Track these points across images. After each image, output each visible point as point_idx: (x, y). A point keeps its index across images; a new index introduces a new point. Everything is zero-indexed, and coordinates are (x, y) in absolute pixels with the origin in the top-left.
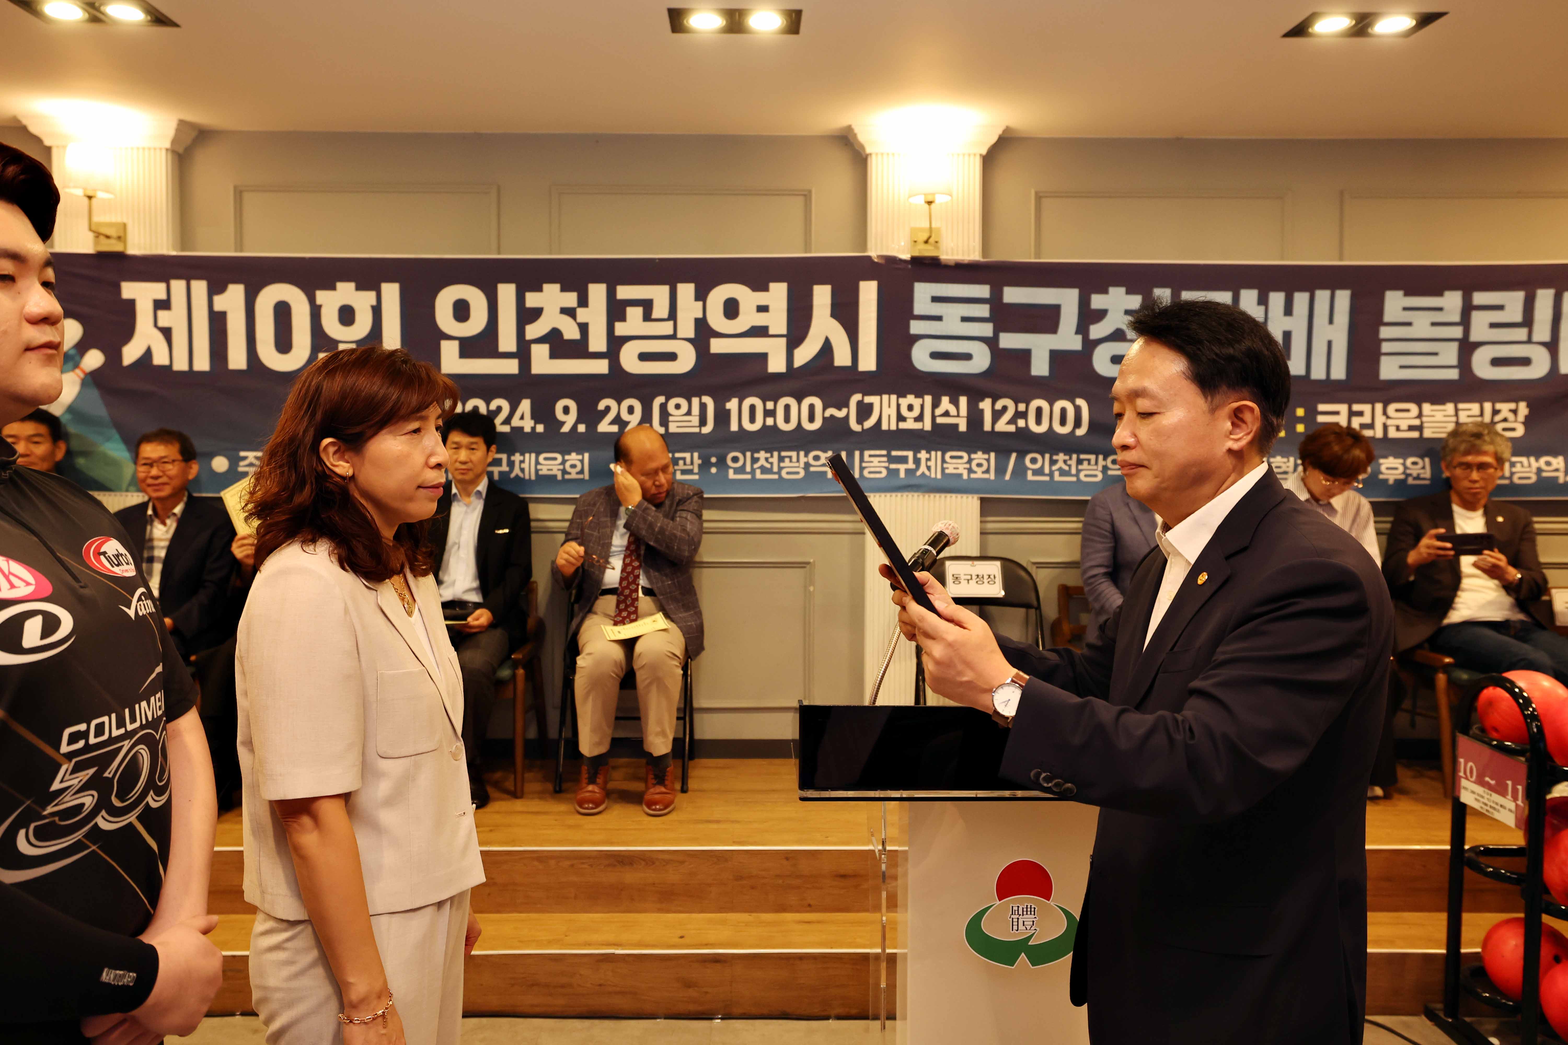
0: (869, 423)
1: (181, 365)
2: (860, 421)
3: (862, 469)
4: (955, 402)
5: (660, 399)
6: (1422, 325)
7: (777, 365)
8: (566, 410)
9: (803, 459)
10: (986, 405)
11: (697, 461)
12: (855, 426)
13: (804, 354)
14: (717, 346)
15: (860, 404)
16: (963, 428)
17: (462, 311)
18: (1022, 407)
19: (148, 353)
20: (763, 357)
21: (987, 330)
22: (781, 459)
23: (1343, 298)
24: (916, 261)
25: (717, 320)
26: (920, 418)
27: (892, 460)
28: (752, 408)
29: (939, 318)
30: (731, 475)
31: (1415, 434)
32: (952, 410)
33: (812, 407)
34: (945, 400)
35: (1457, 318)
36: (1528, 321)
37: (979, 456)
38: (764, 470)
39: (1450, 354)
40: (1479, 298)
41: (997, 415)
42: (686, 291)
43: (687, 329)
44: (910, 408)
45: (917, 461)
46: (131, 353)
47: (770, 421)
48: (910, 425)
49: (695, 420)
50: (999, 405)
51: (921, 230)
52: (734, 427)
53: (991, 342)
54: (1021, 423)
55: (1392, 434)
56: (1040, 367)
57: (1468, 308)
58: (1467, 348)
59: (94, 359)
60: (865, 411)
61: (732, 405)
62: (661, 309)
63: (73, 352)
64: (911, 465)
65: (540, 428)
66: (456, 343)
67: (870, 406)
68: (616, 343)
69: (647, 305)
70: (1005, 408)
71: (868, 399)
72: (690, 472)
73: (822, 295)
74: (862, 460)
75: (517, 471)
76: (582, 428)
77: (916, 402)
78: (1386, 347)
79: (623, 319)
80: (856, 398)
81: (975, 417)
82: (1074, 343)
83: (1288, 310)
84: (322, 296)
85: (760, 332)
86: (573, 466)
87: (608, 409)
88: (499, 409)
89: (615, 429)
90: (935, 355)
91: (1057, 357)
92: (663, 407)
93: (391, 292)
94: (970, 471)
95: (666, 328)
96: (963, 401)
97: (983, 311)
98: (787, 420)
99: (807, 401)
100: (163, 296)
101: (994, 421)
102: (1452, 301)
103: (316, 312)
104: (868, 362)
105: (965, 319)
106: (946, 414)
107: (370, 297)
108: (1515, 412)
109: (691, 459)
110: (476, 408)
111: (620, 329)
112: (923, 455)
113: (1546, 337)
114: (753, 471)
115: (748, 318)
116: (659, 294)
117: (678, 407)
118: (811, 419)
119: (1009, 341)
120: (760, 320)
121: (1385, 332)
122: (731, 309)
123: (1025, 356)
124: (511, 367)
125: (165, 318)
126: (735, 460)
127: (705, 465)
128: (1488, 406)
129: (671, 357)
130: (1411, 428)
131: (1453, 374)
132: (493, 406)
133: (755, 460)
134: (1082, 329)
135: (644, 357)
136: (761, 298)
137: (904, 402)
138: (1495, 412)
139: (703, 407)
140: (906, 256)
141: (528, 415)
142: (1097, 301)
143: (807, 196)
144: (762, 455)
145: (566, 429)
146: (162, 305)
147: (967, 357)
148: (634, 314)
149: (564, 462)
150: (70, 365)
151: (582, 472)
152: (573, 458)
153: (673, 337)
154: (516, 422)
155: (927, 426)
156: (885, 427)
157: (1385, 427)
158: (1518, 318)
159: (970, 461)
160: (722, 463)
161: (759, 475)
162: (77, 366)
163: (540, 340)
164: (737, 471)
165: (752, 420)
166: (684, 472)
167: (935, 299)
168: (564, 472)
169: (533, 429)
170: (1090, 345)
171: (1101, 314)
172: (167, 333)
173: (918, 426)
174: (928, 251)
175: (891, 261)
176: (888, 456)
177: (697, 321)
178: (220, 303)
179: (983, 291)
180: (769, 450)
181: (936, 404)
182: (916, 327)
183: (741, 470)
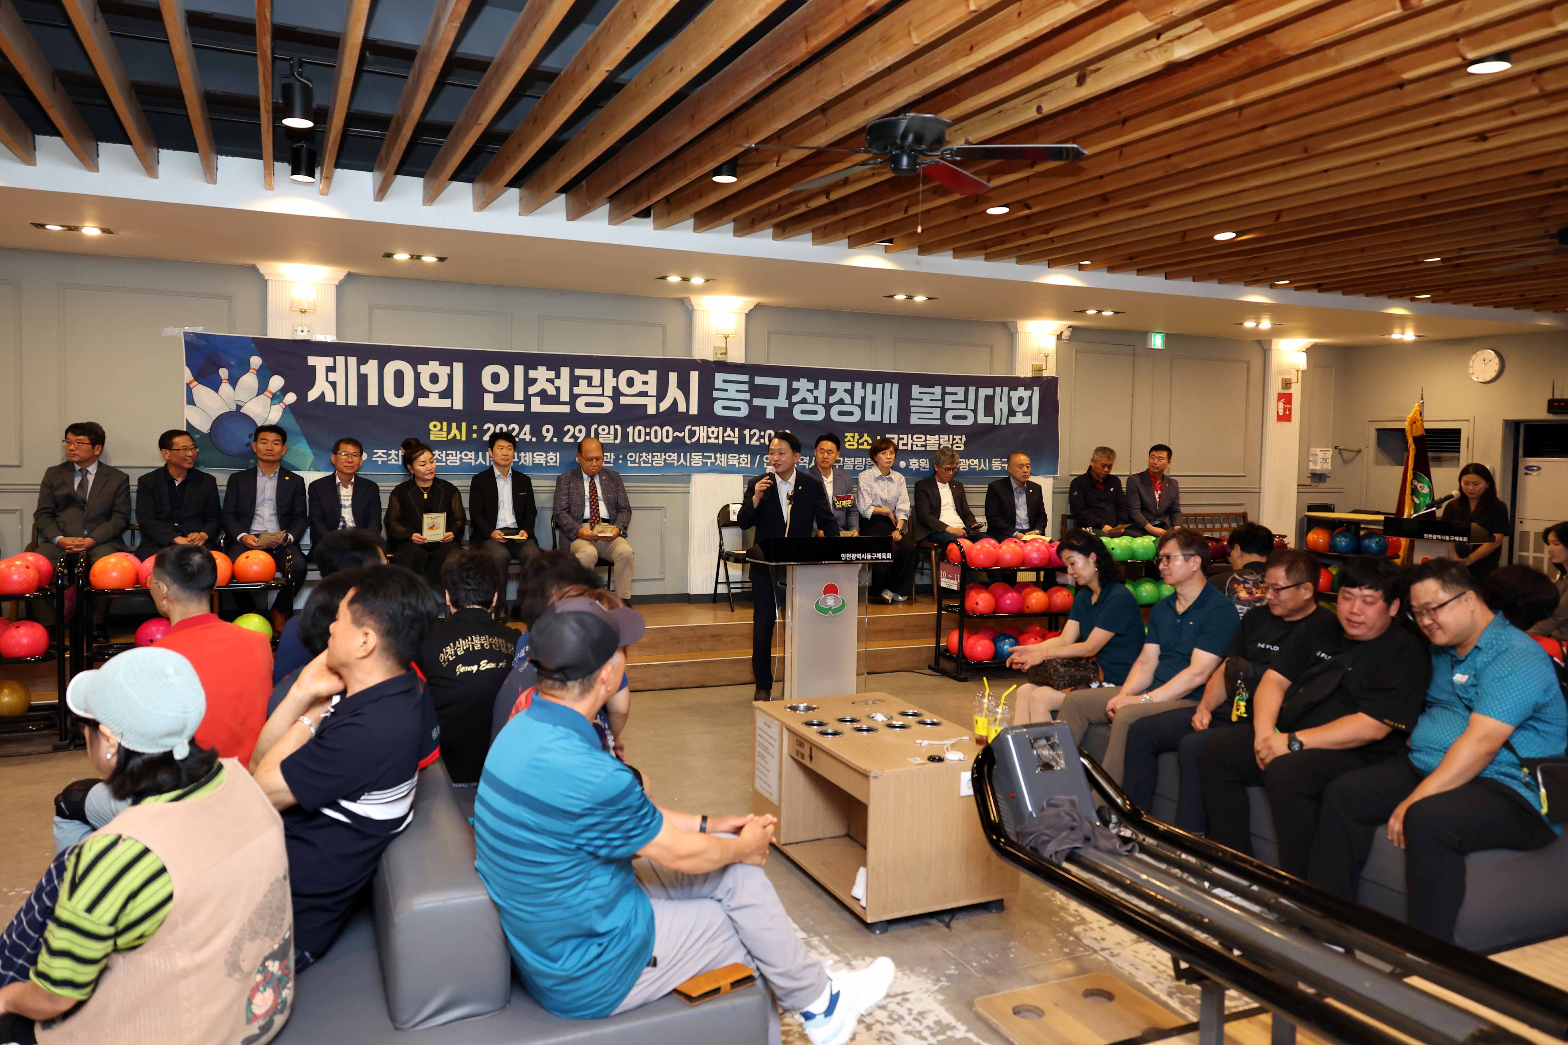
0: (694, 440)
1: (341, 402)
2: (690, 439)
3: (691, 462)
4: (733, 431)
5: (595, 426)
6: (926, 401)
7: (652, 410)
8: (548, 431)
9: (663, 457)
10: (746, 432)
11: (613, 457)
12: (688, 441)
13: (665, 405)
14: (623, 400)
15: (690, 430)
16: (736, 443)
17: (495, 378)
18: (762, 433)
19: (323, 394)
20: (646, 406)
21: (747, 396)
22: (653, 457)
23: (896, 387)
24: (715, 362)
25: (623, 388)
26: (717, 438)
27: (705, 457)
28: (640, 431)
29: (726, 390)
30: (629, 464)
31: (923, 449)
32: (732, 435)
33: (668, 431)
34: (729, 429)
35: (940, 398)
36: (966, 401)
37: (743, 456)
38: (645, 462)
39: (937, 413)
40: (948, 389)
41: (752, 437)
42: (609, 372)
43: (609, 392)
44: (713, 432)
45: (716, 458)
46: (312, 395)
47: (648, 438)
48: (713, 441)
49: (612, 437)
50: (752, 433)
51: (720, 348)
52: (631, 441)
53: (749, 402)
54: (762, 441)
55: (915, 448)
56: (770, 415)
57: (944, 393)
58: (944, 411)
59: (291, 398)
60: (692, 434)
61: (630, 429)
62: (596, 381)
63: (279, 393)
64: (713, 460)
65: (534, 439)
66: (492, 395)
67: (695, 431)
68: (574, 397)
69: (589, 379)
70: (755, 434)
71: (694, 428)
72: (609, 463)
73: (673, 377)
74: (691, 457)
75: (522, 461)
76: (555, 440)
77: (716, 430)
78: (913, 410)
79: (578, 386)
80: (688, 427)
81: (742, 437)
82: (785, 404)
83: (874, 392)
84: (420, 368)
85: (644, 394)
86: (552, 459)
87: (569, 430)
88: (514, 429)
89: (572, 440)
90: (724, 408)
91: (777, 410)
92: (596, 430)
93: (458, 367)
94: (739, 463)
95: (599, 391)
96: (737, 430)
97: (746, 387)
98: (656, 437)
99: (665, 429)
100: (332, 365)
101: (750, 440)
102: (938, 390)
103: (417, 376)
104: (694, 410)
105: (737, 391)
106: (729, 436)
107: (447, 369)
108: (961, 439)
109: (610, 456)
110: (501, 429)
111: (576, 390)
112: (718, 455)
113: (973, 408)
114: (639, 462)
115: (638, 387)
116: (595, 374)
117: (603, 430)
118: (667, 437)
119: (757, 402)
120: (644, 388)
121: (912, 403)
122: (630, 382)
123: (764, 409)
124: (520, 408)
125: (332, 377)
126: (631, 457)
127: (617, 459)
128: (951, 437)
129: (601, 405)
130: (922, 446)
131: (938, 422)
132: (510, 428)
133: (640, 457)
134: (789, 397)
135: (588, 405)
136: (644, 377)
137: (710, 430)
138: (954, 439)
139: (616, 430)
140: (712, 359)
141: (528, 433)
142: (795, 385)
143: (664, 327)
144: (644, 454)
145: (547, 440)
146: (331, 369)
147: (739, 409)
148: (583, 383)
149: (547, 457)
150: (277, 400)
151: (555, 462)
152: (551, 455)
153: (602, 395)
154: (522, 436)
155: (721, 442)
156: (701, 442)
157: (912, 445)
158: (963, 399)
159: (739, 458)
160: (625, 459)
161: (642, 464)
162: (281, 401)
163: (535, 395)
164: (632, 462)
165: (639, 437)
166: (606, 462)
167: (725, 381)
168: (547, 462)
169: (531, 440)
170: (792, 405)
171: (797, 391)
172: (333, 385)
173: (716, 441)
174: (722, 358)
175: (705, 362)
176: (703, 455)
177: (614, 387)
178: (364, 369)
179: (746, 378)
180: (648, 452)
181: (724, 431)
182: (716, 394)
183: (634, 462)
